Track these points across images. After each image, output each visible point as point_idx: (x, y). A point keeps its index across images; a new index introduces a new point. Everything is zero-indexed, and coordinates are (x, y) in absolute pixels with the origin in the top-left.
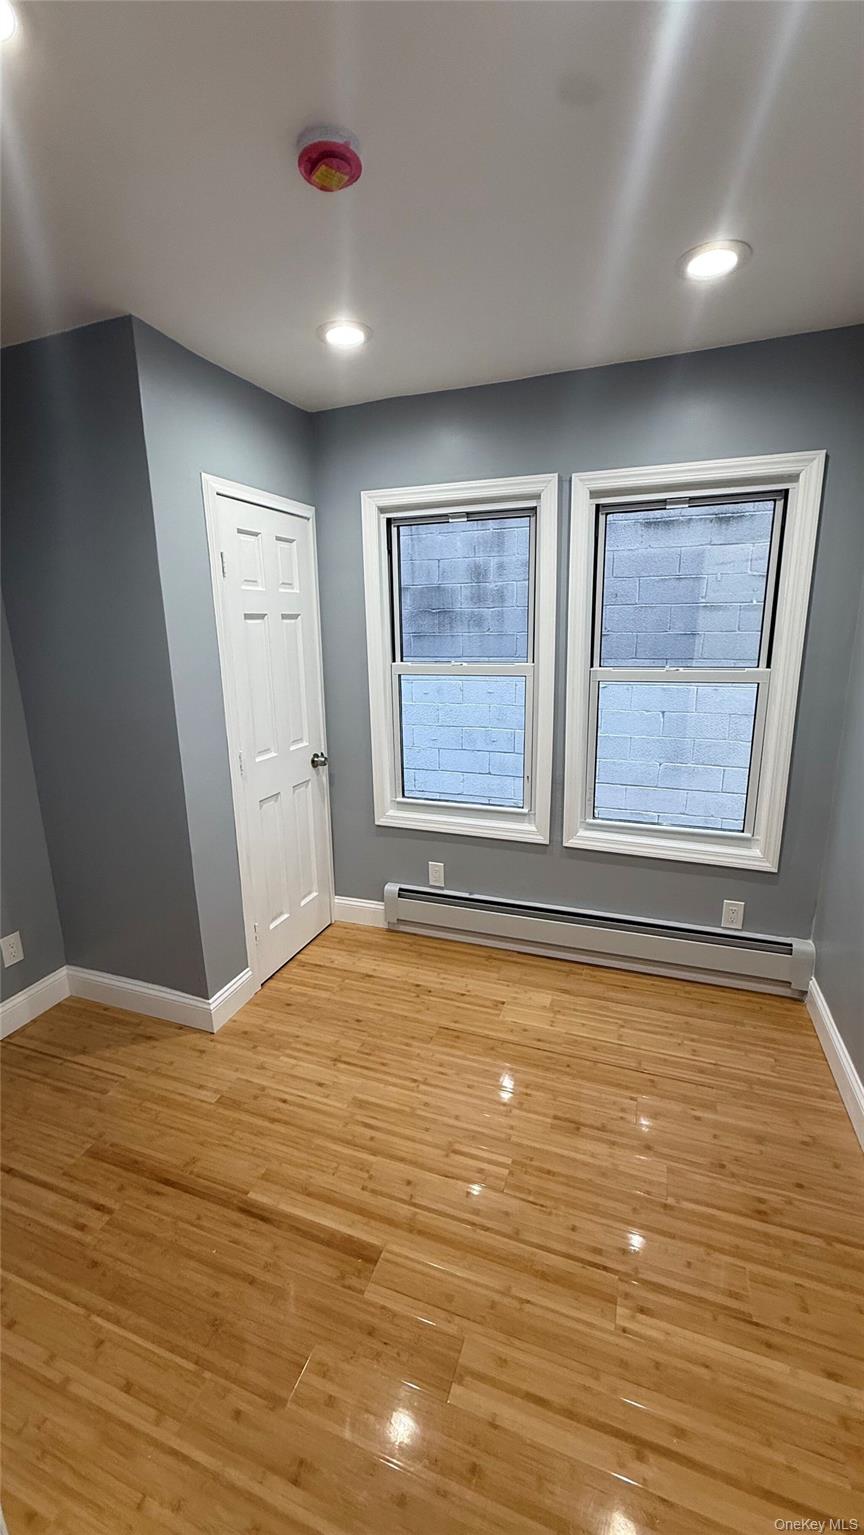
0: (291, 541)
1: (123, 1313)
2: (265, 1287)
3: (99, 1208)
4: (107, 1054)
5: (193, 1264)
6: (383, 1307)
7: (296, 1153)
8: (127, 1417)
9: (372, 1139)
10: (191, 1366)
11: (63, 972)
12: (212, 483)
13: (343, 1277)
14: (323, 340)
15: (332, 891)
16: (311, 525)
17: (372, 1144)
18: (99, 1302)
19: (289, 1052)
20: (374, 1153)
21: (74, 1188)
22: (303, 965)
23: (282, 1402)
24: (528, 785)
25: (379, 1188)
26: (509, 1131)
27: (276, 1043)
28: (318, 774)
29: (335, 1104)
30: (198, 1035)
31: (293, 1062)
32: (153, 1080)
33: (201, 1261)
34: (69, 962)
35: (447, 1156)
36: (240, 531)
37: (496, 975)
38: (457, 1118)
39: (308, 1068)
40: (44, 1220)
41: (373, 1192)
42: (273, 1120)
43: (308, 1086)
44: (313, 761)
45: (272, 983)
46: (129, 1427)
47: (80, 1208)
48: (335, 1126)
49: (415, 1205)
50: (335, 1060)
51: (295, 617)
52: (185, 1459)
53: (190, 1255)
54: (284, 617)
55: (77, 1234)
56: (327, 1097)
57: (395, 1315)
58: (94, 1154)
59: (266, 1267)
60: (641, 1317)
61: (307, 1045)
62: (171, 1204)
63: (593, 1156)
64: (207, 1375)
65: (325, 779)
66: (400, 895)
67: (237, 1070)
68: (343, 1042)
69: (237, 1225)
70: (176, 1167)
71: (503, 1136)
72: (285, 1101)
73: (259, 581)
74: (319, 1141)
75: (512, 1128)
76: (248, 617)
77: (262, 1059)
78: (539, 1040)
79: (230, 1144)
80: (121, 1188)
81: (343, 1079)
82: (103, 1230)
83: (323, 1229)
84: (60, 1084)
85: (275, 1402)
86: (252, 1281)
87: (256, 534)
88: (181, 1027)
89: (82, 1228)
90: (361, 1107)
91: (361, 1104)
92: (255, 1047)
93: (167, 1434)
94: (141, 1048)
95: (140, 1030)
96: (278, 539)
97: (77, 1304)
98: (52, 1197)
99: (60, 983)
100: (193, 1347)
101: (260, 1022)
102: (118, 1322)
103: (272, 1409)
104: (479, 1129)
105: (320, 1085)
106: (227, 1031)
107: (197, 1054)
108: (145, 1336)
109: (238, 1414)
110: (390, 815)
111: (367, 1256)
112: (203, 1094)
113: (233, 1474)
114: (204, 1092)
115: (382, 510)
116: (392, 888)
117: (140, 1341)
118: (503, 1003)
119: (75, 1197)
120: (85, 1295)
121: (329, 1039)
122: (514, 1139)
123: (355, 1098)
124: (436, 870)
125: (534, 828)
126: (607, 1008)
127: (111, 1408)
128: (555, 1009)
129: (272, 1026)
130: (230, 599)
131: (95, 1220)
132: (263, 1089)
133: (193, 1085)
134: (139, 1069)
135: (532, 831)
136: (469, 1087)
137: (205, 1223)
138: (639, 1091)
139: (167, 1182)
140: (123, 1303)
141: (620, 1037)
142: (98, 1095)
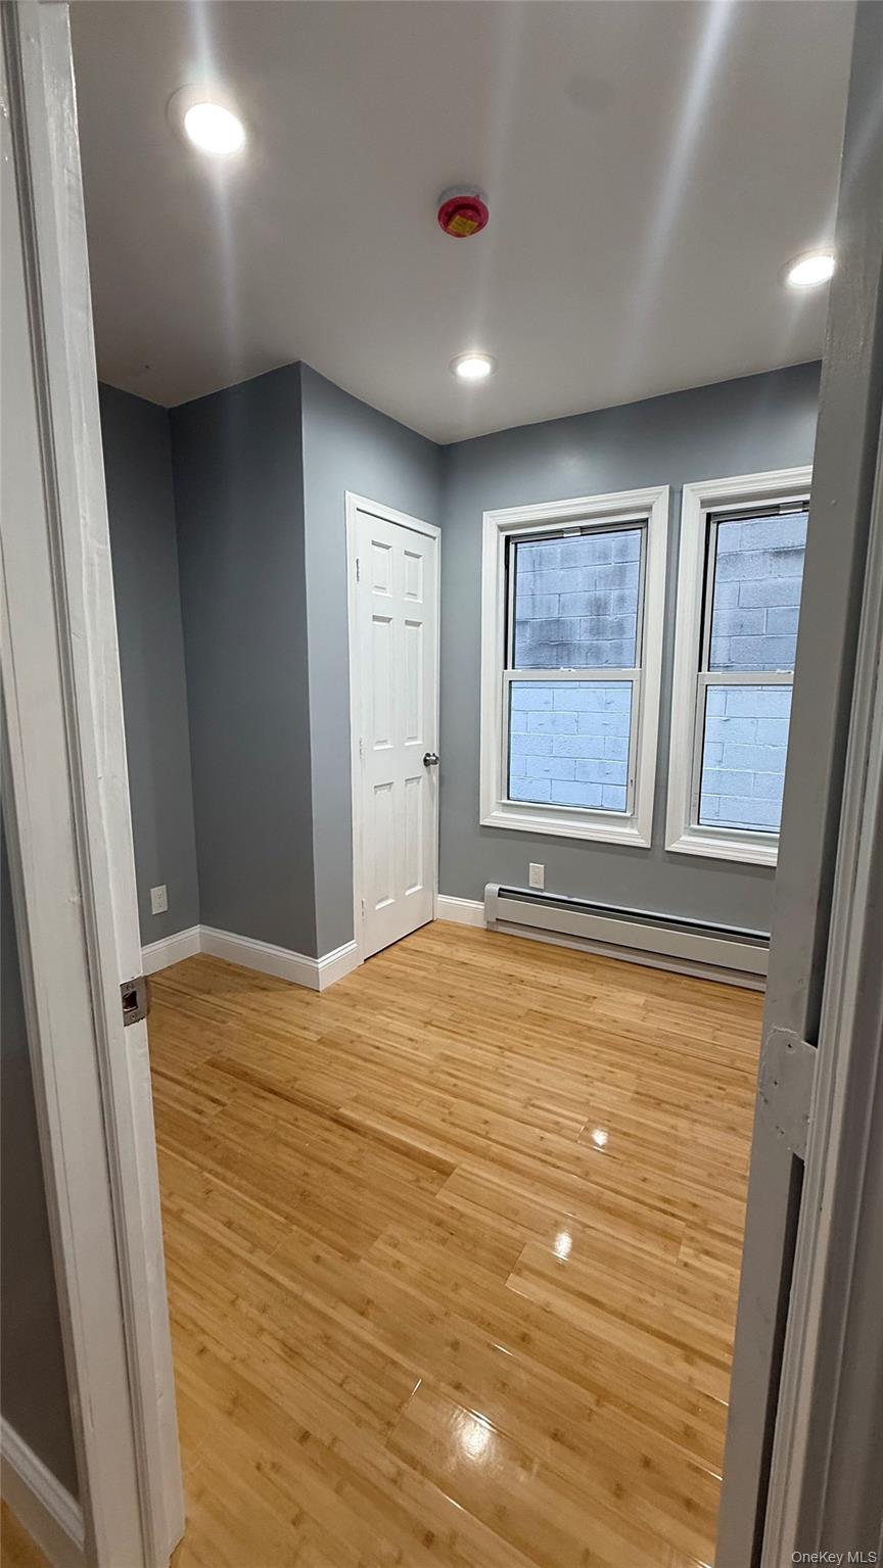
0: (418, 557)
1: (229, 1175)
2: (348, 1176)
3: (214, 1101)
4: (229, 996)
5: (289, 1151)
6: (452, 1208)
7: (385, 1086)
8: (229, 1245)
9: (455, 1085)
10: (282, 1219)
11: (197, 929)
12: (354, 500)
13: (418, 1180)
14: (453, 372)
15: (436, 890)
16: (437, 544)
17: (454, 1089)
18: (211, 1165)
19: (385, 1012)
20: (456, 1096)
21: (196, 1085)
22: (403, 949)
23: (356, 1258)
24: (631, 790)
25: (457, 1122)
26: (590, 1098)
27: (375, 1006)
28: (429, 772)
29: (425, 1057)
30: (306, 992)
31: (389, 1020)
32: (266, 1019)
33: (296, 1150)
34: (202, 922)
35: (525, 1107)
36: (374, 543)
37: (591, 976)
38: (538, 1080)
39: (400, 1026)
40: (171, 1103)
41: (453, 1124)
42: (366, 1060)
43: (402, 1039)
44: (425, 760)
45: (373, 960)
46: (229, 1251)
47: (201, 1099)
48: (423, 1072)
49: (490, 1139)
50: (427, 1023)
51: (418, 624)
52: (271, 1279)
53: (287, 1145)
54: (407, 623)
55: (196, 1116)
56: (416, 1049)
57: (462, 1215)
58: (213, 1064)
59: (351, 1163)
60: (705, 1258)
61: (403, 1009)
62: (272, 1107)
63: (673, 1127)
64: (295, 1228)
65: (435, 779)
66: (499, 895)
67: (337, 1020)
68: (435, 1011)
69: (327, 1130)
70: (281, 1082)
71: (582, 1100)
72: (378, 1048)
73: (388, 590)
74: (404, 1080)
75: (592, 1095)
76: (375, 618)
77: (359, 1014)
78: (628, 1031)
79: (326, 1072)
80: (234, 1090)
81: (432, 1038)
82: (216, 1116)
83: (405, 1144)
84: (189, 1013)
85: (350, 1257)
86: (338, 1171)
87: (388, 547)
88: (291, 984)
89: (200, 1112)
90: (446, 1060)
91: (447, 1058)
92: (354, 1006)
93: (258, 1259)
94: (259, 995)
95: (255, 982)
96: (407, 553)
97: (193, 1162)
98: (178, 1089)
99: (193, 939)
100: (282, 1206)
101: (360, 988)
102: (224, 1179)
103: (348, 1261)
104: (561, 1092)
105: (411, 1040)
106: (329, 991)
107: (304, 1005)
108: (245, 1192)
109: (317, 1259)
110: (493, 814)
111: (444, 1170)
112: (306, 1034)
113: (309, 1297)
114: (307, 1033)
115: (501, 528)
116: (493, 888)
117: (240, 1194)
118: (595, 998)
119: (195, 1091)
120: (198, 1157)
121: (421, 1006)
122: (591, 1104)
123: (442, 1054)
124: (536, 873)
125: (636, 832)
126: (704, 1014)
127: (214, 1234)
128: (646, 1007)
129: (371, 991)
130: (362, 602)
131: (212, 1109)
132: (359, 1036)
133: (298, 1026)
134: (254, 1010)
135: (635, 835)
136: (553, 1058)
137: (300, 1123)
138: (729, 1083)
139: (271, 1091)
140: (230, 1168)
141: (714, 1038)
142: (220, 1024)
